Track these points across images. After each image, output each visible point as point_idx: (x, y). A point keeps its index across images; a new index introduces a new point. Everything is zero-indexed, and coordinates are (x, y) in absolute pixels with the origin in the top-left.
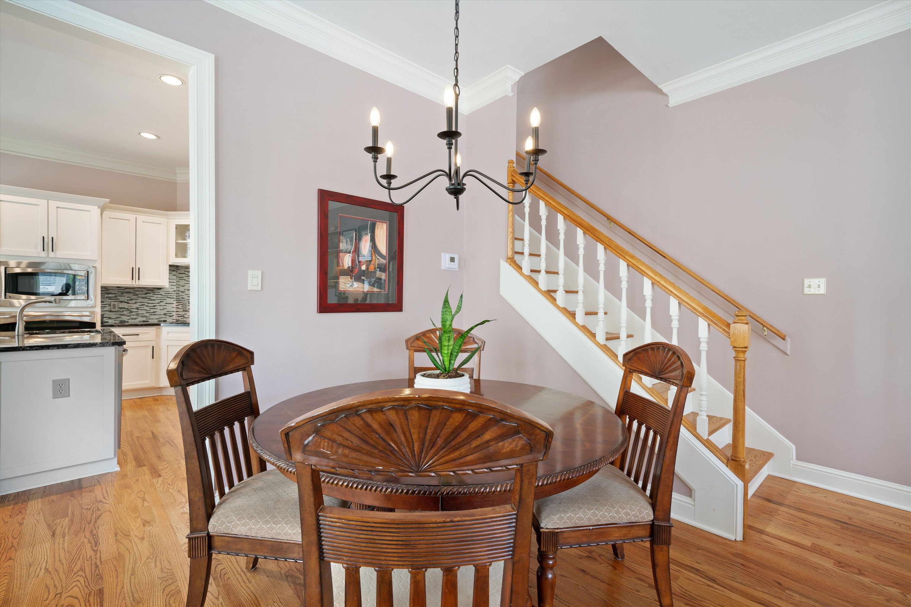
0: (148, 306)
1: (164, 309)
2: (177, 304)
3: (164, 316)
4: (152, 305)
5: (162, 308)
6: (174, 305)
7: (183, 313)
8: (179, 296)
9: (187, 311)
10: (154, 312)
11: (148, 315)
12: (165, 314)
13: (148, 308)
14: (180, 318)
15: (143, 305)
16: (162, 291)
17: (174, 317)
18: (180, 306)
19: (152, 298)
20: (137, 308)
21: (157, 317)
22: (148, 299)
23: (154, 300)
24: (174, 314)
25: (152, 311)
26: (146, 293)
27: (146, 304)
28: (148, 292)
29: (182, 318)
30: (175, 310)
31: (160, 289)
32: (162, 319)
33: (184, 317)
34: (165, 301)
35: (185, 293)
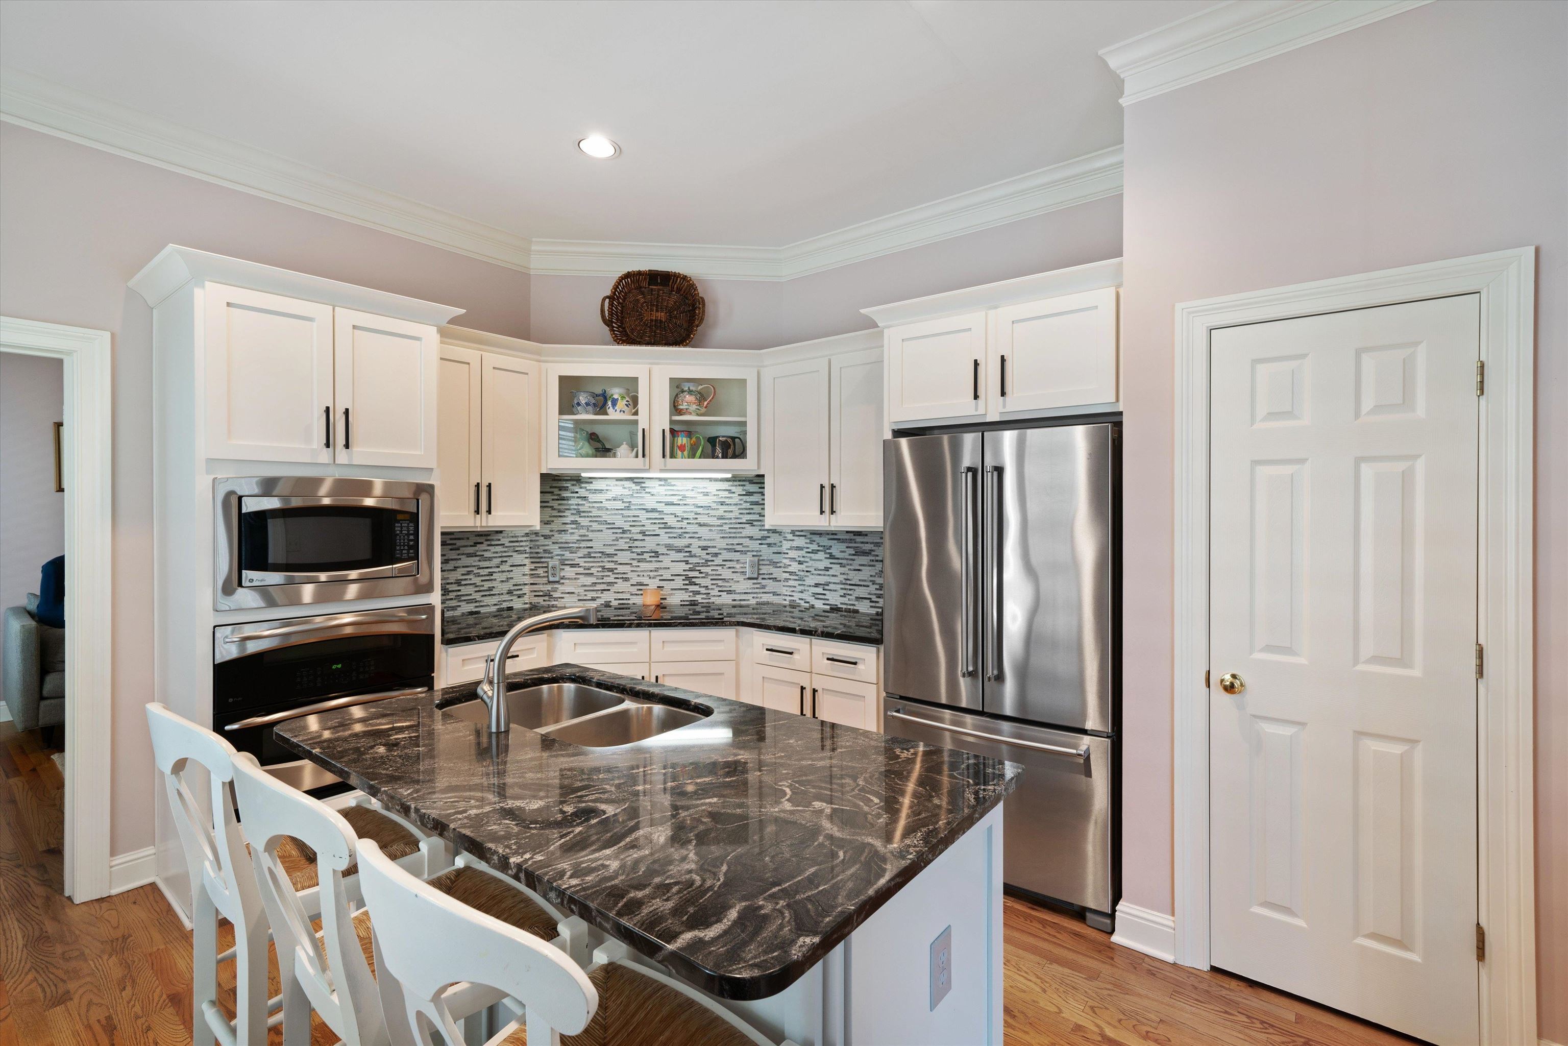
0: (478, 575)
1: (508, 579)
2: (533, 566)
3: (507, 597)
4: (486, 571)
5: (504, 577)
6: (526, 570)
7: (549, 587)
8: (538, 547)
9: (558, 582)
10: (491, 589)
11: (477, 596)
12: (510, 592)
13: (477, 580)
14: (540, 600)
15: (469, 573)
16: (503, 537)
17: (526, 599)
18: (541, 572)
19: (487, 554)
20: (458, 583)
21: (494, 600)
22: (477, 558)
23: (490, 559)
24: (526, 589)
25: (487, 585)
26: (476, 544)
27: (476, 571)
28: (479, 540)
29: (546, 598)
30: (527, 580)
31: (501, 532)
32: (505, 605)
33: (550, 596)
34: (510, 561)
35: (553, 539)
